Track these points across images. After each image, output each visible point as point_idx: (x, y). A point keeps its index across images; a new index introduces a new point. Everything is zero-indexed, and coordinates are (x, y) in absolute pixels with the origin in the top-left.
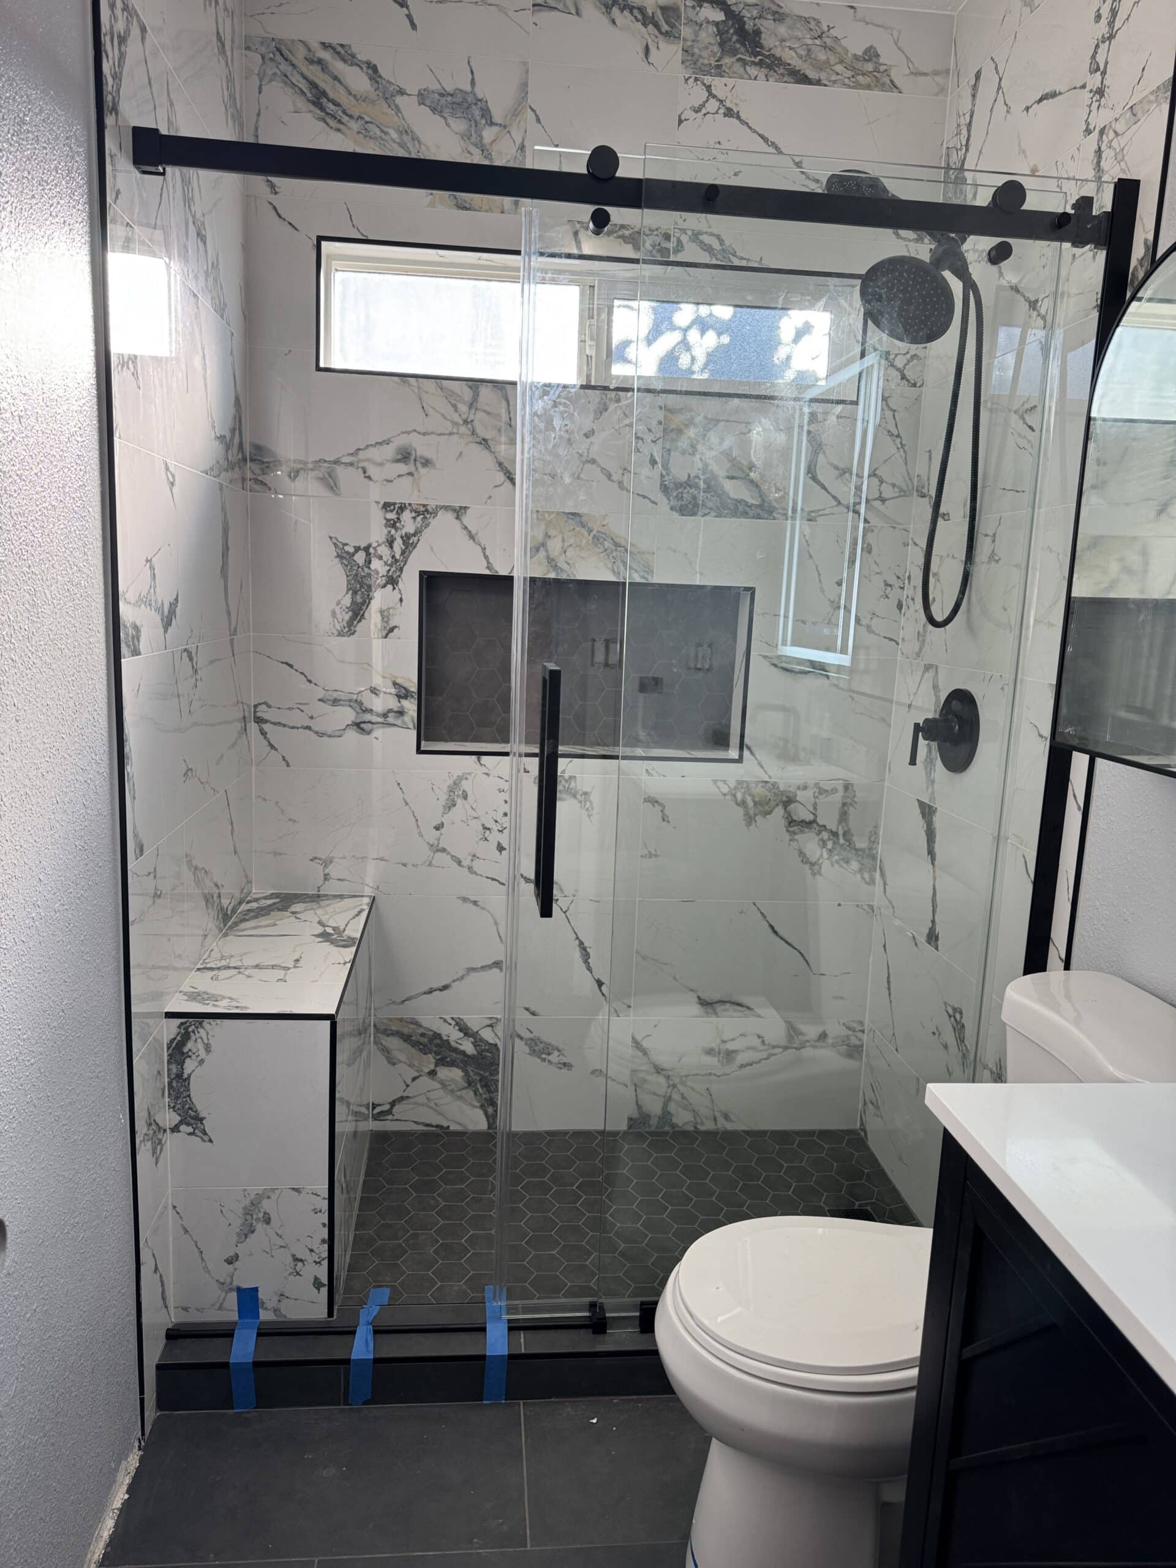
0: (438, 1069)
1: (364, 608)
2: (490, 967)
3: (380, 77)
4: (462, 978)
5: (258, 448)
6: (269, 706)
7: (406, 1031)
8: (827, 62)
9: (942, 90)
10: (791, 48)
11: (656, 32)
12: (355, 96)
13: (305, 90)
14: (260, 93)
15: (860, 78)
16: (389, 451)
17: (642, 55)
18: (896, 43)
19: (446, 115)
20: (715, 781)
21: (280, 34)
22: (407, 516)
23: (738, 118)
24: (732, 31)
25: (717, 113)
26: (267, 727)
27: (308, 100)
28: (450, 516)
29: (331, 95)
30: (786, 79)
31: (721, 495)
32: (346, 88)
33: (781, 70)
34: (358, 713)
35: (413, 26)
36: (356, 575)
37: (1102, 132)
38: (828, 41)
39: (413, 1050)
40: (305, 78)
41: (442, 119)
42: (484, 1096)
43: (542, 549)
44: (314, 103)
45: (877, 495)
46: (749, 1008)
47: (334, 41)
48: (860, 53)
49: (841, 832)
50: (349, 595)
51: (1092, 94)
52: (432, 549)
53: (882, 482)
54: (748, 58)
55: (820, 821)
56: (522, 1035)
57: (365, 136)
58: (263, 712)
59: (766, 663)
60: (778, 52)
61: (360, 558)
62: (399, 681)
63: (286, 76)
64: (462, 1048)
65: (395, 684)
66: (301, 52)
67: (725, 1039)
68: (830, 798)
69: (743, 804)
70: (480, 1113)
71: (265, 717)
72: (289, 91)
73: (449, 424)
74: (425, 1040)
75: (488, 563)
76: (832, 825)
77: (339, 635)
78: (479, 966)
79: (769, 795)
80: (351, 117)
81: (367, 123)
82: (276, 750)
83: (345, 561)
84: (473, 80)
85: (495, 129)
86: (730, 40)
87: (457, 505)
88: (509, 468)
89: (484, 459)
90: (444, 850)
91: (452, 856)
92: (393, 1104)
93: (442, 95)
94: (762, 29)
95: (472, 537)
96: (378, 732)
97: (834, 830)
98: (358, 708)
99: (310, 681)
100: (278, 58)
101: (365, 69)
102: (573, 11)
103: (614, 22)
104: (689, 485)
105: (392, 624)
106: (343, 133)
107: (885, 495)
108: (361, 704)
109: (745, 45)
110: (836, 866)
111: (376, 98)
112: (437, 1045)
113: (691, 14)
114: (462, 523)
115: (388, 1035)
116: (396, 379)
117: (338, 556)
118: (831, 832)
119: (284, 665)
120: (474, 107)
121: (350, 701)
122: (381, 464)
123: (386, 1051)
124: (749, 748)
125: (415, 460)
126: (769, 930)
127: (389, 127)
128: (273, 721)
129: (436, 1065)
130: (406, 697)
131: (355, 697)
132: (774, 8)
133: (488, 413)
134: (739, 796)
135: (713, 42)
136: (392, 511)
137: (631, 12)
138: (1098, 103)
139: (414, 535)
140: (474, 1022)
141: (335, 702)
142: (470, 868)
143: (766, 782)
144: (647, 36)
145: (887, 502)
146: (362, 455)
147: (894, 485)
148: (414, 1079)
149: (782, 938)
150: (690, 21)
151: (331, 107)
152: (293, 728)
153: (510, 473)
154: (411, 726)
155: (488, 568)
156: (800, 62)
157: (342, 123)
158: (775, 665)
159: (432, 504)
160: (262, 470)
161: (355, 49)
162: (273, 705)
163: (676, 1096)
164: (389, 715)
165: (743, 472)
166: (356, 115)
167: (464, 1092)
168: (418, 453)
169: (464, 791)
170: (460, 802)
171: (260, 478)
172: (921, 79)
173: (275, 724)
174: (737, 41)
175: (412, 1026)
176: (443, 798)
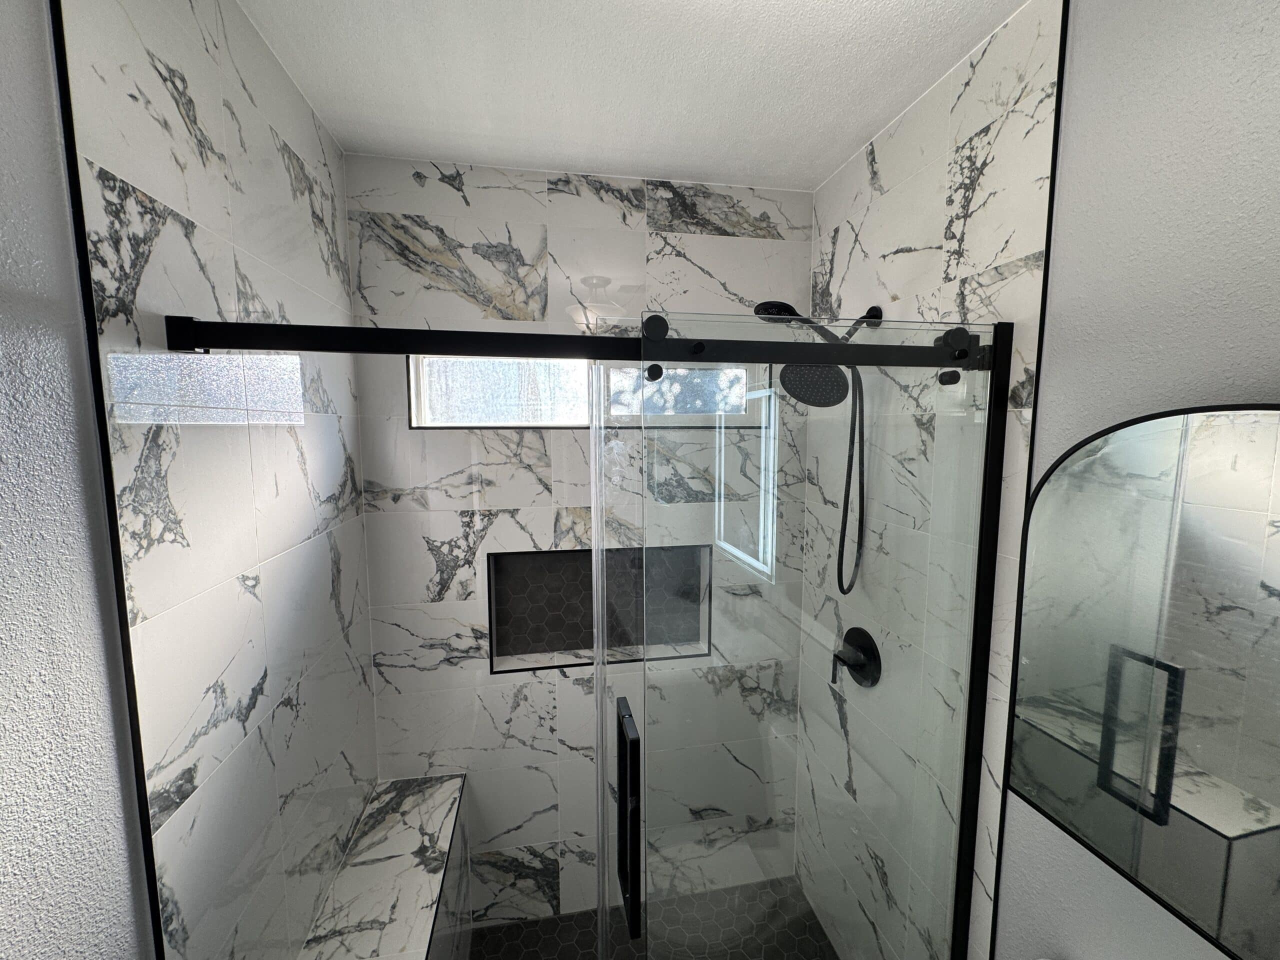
0: (517, 882)
1: (449, 581)
2: (549, 809)
3: (446, 236)
4: (530, 819)
5: (370, 483)
6: (384, 655)
7: (493, 860)
8: (738, 222)
9: (809, 238)
10: (715, 214)
11: (630, 206)
12: (428, 249)
13: (393, 246)
14: (361, 248)
15: (758, 231)
16: (463, 478)
17: (621, 220)
18: (779, 210)
19: (492, 260)
20: (694, 670)
21: (372, 210)
22: (477, 519)
23: (685, 257)
24: (678, 204)
25: (671, 254)
26: (382, 669)
27: (396, 252)
28: (507, 516)
29: (411, 248)
30: (713, 233)
31: (688, 490)
32: (422, 244)
33: (710, 228)
34: (448, 652)
35: (468, 203)
36: (443, 560)
37: (964, 282)
38: (738, 210)
39: (500, 873)
40: (393, 238)
41: (490, 263)
42: (550, 894)
43: (571, 532)
44: (399, 254)
45: (784, 483)
46: (723, 811)
47: (412, 213)
48: (758, 216)
49: (775, 692)
50: (438, 575)
51: (949, 254)
52: (495, 539)
53: (786, 474)
54: (688, 220)
55: (762, 687)
56: (574, 850)
57: (437, 275)
58: (380, 659)
59: (722, 593)
60: (707, 217)
61: (445, 549)
62: (475, 628)
63: (378, 236)
64: (532, 865)
65: (473, 630)
66: (389, 221)
67: (708, 832)
68: (768, 671)
69: (713, 682)
70: (548, 905)
71: (382, 663)
72: (383, 246)
73: (505, 458)
74: (506, 864)
75: (535, 543)
76: (769, 688)
77: (432, 601)
78: (542, 809)
79: (729, 674)
80: (427, 262)
81: (438, 266)
82: (391, 683)
83: (434, 552)
84: (510, 237)
85: (527, 268)
86: (677, 209)
87: (511, 508)
88: (546, 482)
89: (530, 477)
90: (513, 736)
91: (519, 740)
92: (487, 909)
93: (489, 247)
94: (697, 202)
95: (523, 528)
96: (465, 663)
97: (771, 691)
98: (448, 649)
99: (413, 635)
100: (373, 225)
101: (435, 231)
102: (575, 193)
103: (602, 199)
104: (666, 485)
105: (469, 590)
106: (422, 273)
107: (788, 482)
108: (450, 645)
109: (686, 212)
110: (773, 713)
111: (443, 250)
112: (516, 866)
113: (652, 194)
114: (516, 520)
115: (481, 865)
116: (466, 431)
117: (430, 549)
118: (769, 692)
119: (395, 626)
120: (511, 254)
121: (442, 644)
122: (458, 487)
123: (480, 876)
124: (714, 646)
125: (481, 482)
126: (733, 759)
127: (454, 269)
128: (388, 664)
129: (516, 879)
130: (481, 638)
131: (445, 641)
132: (704, 190)
133: (530, 448)
134: (710, 677)
135: (666, 210)
136: (466, 516)
137: (613, 193)
138: (957, 261)
139: (483, 530)
140: (539, 847)
141: (432, 646)
142: (532, 747)
143: (726, 666)
144: (624, 208)
145: (790, 487)
146: (444, 482)
147: (794, 476)
148: (500, 891)
149: (742, 764)
150: (651, 198)
151: (412, 257)
152: (402, 667)
153: (547, 485)
154: (486, 657)
155: (535, 547)
156: (721, 222)
157: (421, 267)
158: (728, 592)
159: (494, 509)
160: (373, 497)
161: (427, 219)
162: (386, 653)
163: (679, 875)
164: (472, 650)
165: (700, 473)
166: (430, 260)
167: (535, 894)
168: (484, 477)
169: (525, 695)
170: (522, 703)
171: (373, 503)
172: (796, 231)
173: (388, 666)
174: (682, 210)
175: (499, 856)
176: (511, 702)
